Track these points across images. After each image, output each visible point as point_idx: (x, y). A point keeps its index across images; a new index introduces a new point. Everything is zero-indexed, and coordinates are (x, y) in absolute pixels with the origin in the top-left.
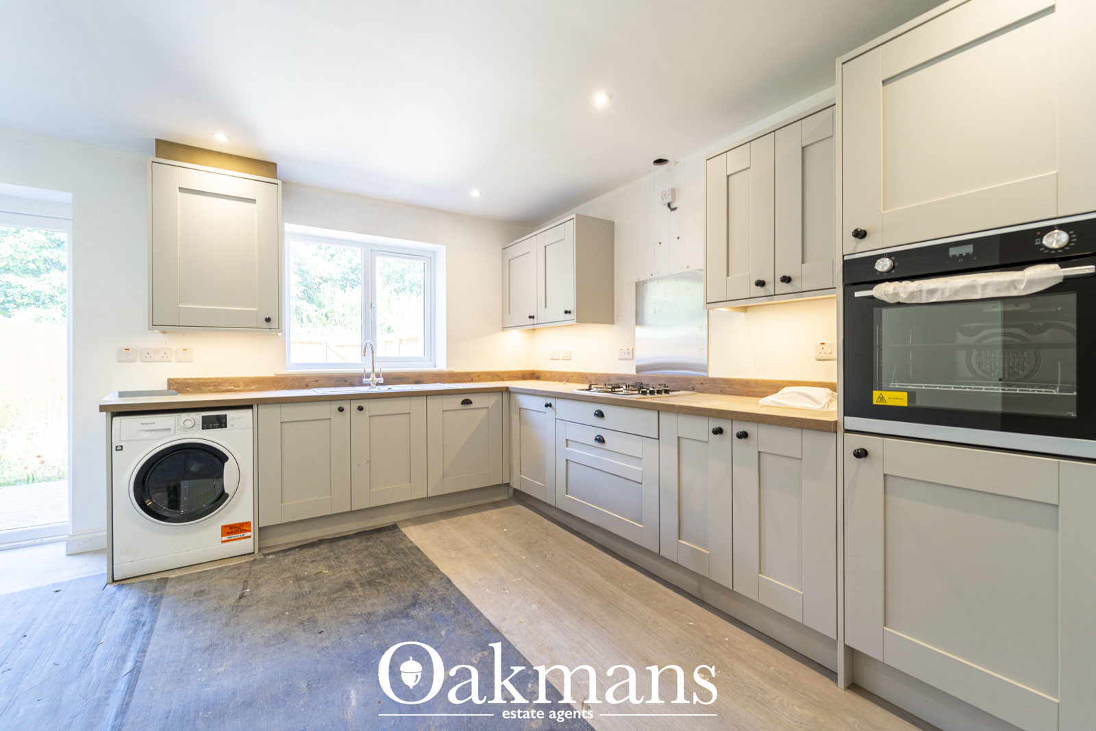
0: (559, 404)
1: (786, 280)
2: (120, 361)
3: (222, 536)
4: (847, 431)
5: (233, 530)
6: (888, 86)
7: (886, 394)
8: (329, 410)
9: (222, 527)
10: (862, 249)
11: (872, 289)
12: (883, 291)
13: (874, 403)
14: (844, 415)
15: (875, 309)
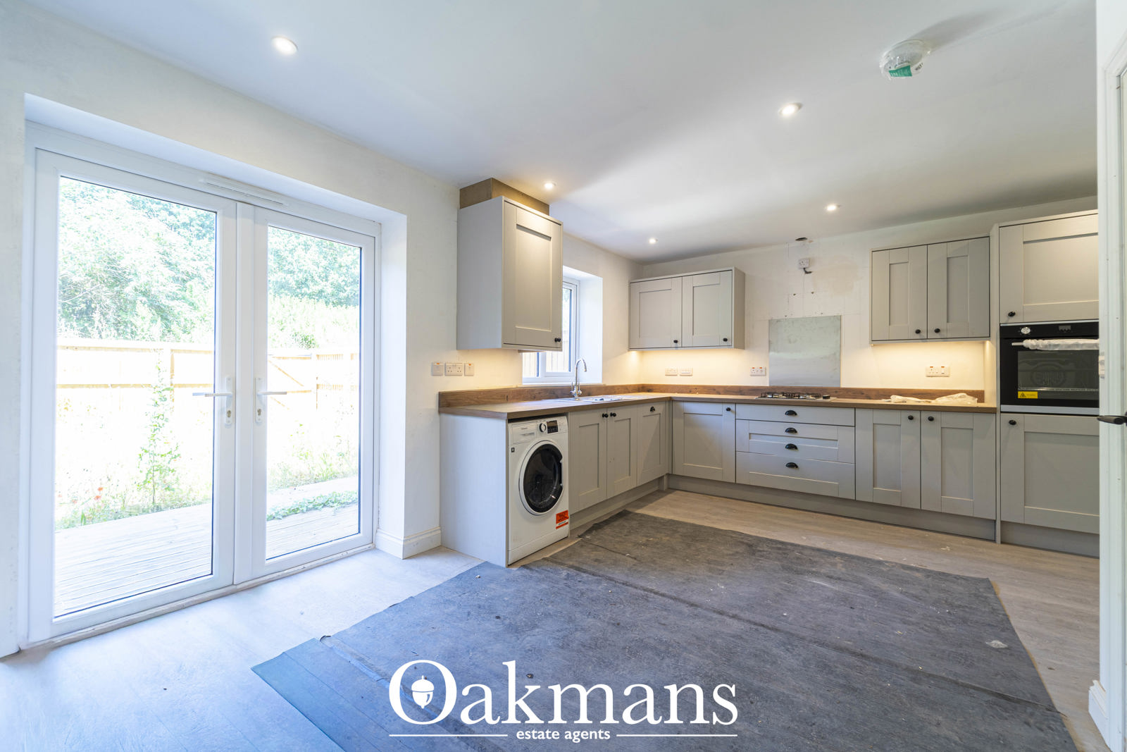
0: (740, 408)
1: (937, 331)
2: (433, 375)
3: (557, 523)
4: (1001, 412)
5: (561, 517)
6: (1026, 245)
7: (1025, 393)
8: (596, 416)
9: (557, 515)
10: (1013, 322)
11: (1022, 341)
12: (1028, 343)
13: (1019, 397)
14: (1001, 404)
15: (1019, 352)
